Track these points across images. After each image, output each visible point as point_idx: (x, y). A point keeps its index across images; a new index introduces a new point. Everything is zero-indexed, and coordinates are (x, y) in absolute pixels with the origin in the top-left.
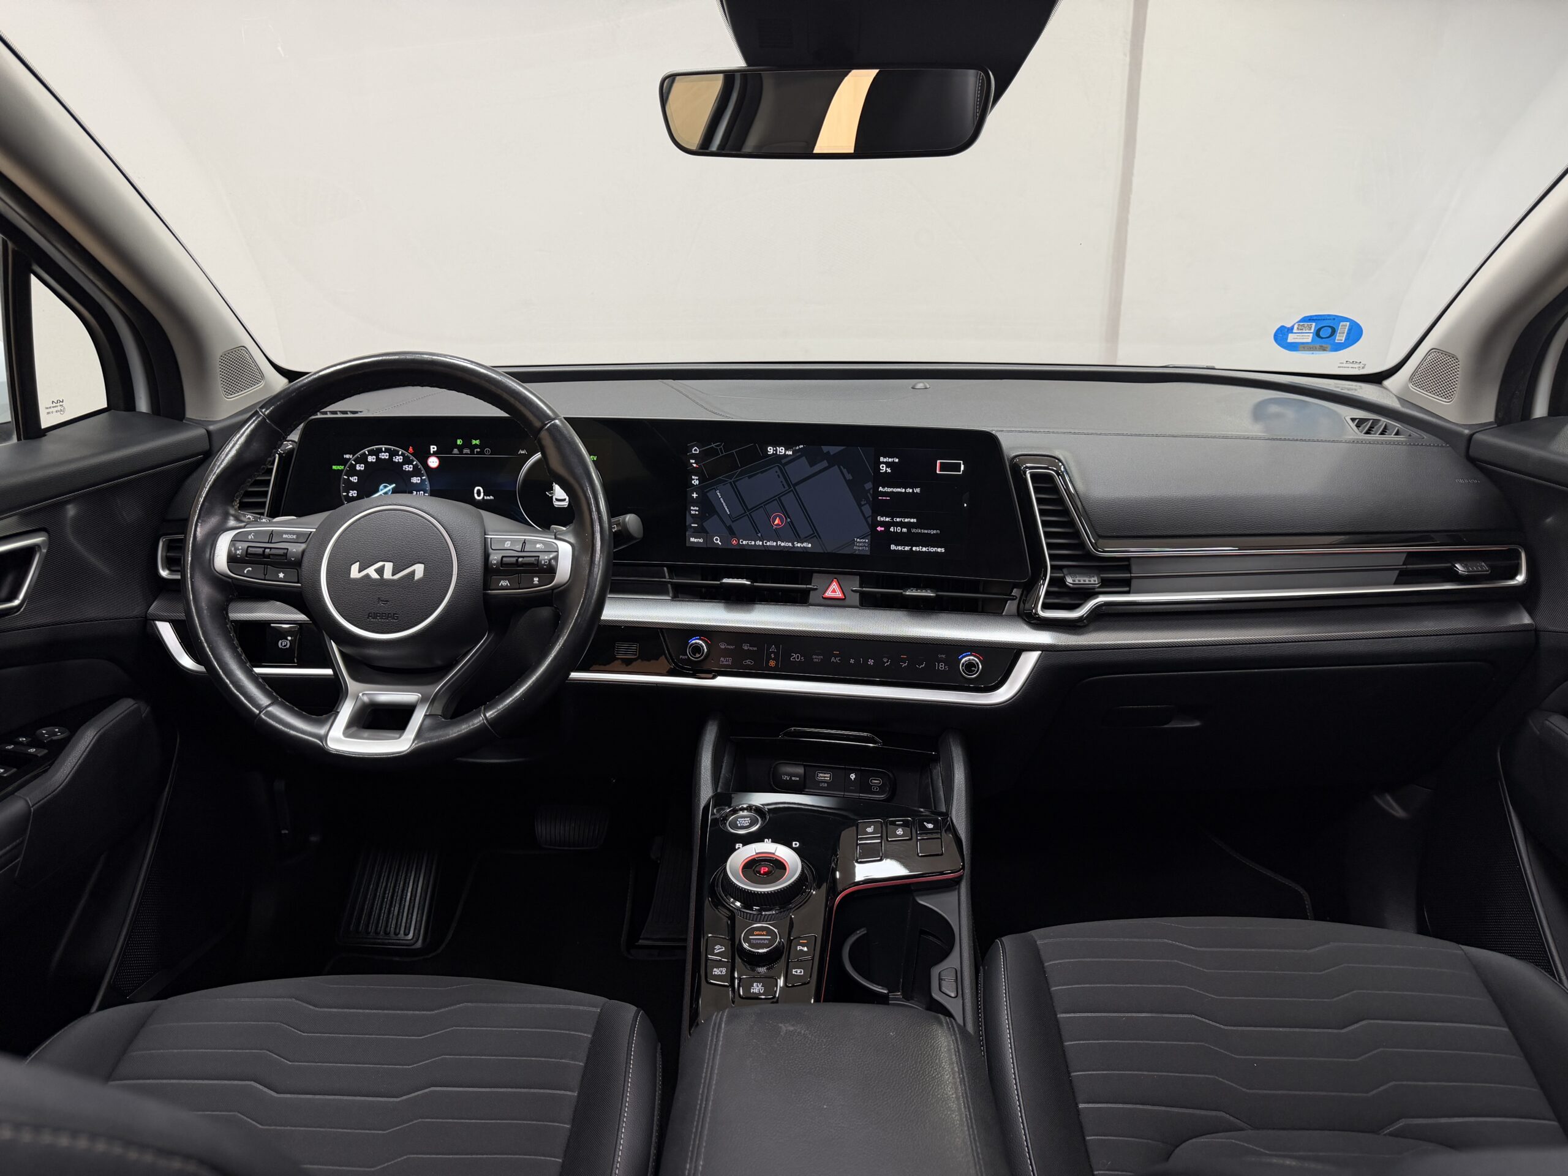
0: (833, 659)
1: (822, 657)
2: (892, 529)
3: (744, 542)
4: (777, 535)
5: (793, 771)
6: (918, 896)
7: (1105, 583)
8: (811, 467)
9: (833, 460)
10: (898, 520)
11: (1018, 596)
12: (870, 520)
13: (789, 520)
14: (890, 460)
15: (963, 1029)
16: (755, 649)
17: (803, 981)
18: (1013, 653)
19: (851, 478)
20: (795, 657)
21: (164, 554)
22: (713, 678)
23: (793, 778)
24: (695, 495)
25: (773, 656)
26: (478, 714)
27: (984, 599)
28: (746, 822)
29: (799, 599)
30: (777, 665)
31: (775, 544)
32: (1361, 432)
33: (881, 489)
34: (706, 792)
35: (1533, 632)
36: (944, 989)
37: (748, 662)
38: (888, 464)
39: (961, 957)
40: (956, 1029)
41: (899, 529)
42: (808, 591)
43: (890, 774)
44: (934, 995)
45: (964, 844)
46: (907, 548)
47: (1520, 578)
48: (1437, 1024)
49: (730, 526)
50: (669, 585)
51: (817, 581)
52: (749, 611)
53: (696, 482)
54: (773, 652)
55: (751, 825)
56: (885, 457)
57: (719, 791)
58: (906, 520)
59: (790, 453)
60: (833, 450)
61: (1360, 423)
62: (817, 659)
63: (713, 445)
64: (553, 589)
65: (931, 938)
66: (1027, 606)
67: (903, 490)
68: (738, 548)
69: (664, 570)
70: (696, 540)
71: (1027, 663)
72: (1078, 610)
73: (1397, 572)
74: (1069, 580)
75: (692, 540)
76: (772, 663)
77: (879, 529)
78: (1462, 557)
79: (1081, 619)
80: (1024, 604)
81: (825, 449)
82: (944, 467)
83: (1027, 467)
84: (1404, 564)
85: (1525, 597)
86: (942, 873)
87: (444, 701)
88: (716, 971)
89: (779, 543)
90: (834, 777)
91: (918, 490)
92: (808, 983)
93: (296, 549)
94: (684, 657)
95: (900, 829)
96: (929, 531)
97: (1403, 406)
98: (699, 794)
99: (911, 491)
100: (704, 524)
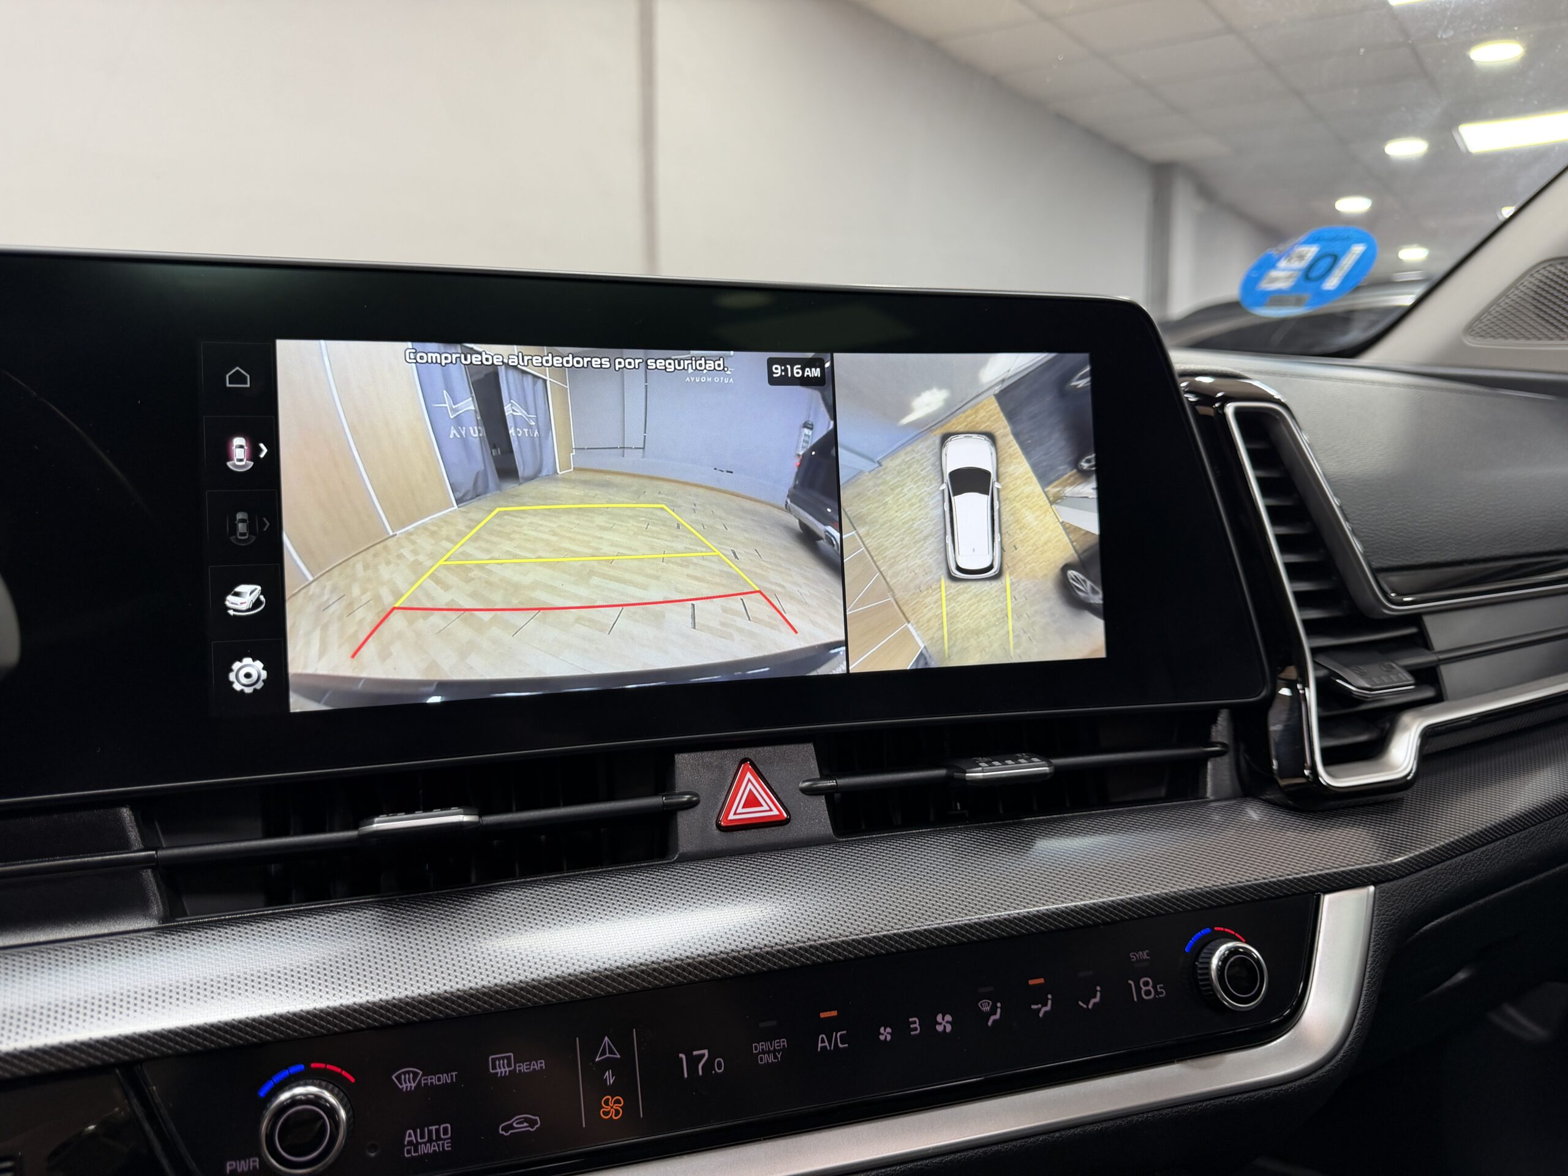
0: (823, 1042)
1: (784, 1042)
16: (538, 1065)
20: (693, 1063)
25: (610, 1077)
30: (630, 1108)
42: (666, 816)
50: (148, 875)
51: (690, 775)
54: (607, 1064)
62: (767, 1052)
69: (119, 820)
71: (1344, 927)
72: (1386, 758)
74: (1363, 682)
76: (613, 1109)
79: (1404, 779)
83: (1223, 398)
94: (243, 1166)
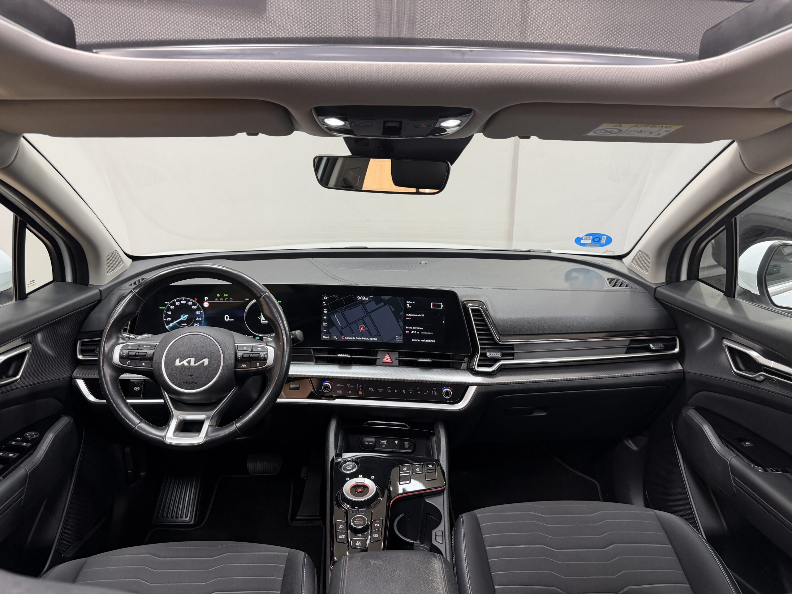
0: (387, 391)
1: (382, 390)
2: (412, 332)
3: (347, 338)
4: (362, 335)
5: (369, 440)
6: (426, 498)
7: (503, 355)
8: (377, 305)
9: (386, 303)
10: (415, 328)
11: (467, 361)
12: (402, 328)
13: (367, 328)
14: (411, 302)
15: (445, 560)
16: (353, 386)
17: (378, 540)
18: (465, 387)
19: (394, 310)
20: (371, 390)
21: (80, 348)
22: (334, 399)
23: (370, 444)
24: (325, 318)
25: (361, 389)
26: (233, 424)
27: (452, 362)
28: (350, 467)
29: (372, 363)
30: (363, 393)
31: (361, 339)
32: (611, 285)
33: (407, 315)
34: (332, 453)
35: (683, 372)
36: (437, 540)
37: (350, 392)
38: (410, 304)
39: (444, 526)
40: (442, 559)
41: (415, 332)
42: (376, 359)
43: (413, 441)
44: (433, 543)
45: (445, 474)
46: (419, 340)
47: (677, 350)
48: (642, 545)
49: (341, 331)
50: (314, 358)
51: (380, 355)
52: (349, 369)
53: (325, 312)
54: (361, 388)
55: (353, 468)
56: (409, 301)
57: (338, 452)
58: (419, 328)
59: (367, 299)
60: (386, 298)
61: (611, 281)
62: (380, 390)
63: (333, 296)
64: (266, 368)
65: (432, 517)
66: (471, 365)
67: (417, 315)
68: (344, 340)
69: (311, 351)
70: (326, 337)
71: (471, 391)
72: (492, 367)
73: (626, 348)
74: (488, 354)
75: (324, 337)
76: (360, 393)
77: (407, 332)
78: (652, 341)
79: (493, 371)
80: (470, 364)
81: (383, 297)
82: (434, 306)
83: (469, 306)
84: (629, 345)
85: (679, 358)
86: (437, 488)
87: (216, 419)
88: (341, 537)
89: (363, 338)
90: (388, 442)
91: (423, 315)
92: (380, 540)
93: (150, 352)
94: (321, 391)
95: (418, 468)
96: (428, 333)
97: (629, 273)
98: (329, 454)
99: (420, 315)
100: (329, 330)
